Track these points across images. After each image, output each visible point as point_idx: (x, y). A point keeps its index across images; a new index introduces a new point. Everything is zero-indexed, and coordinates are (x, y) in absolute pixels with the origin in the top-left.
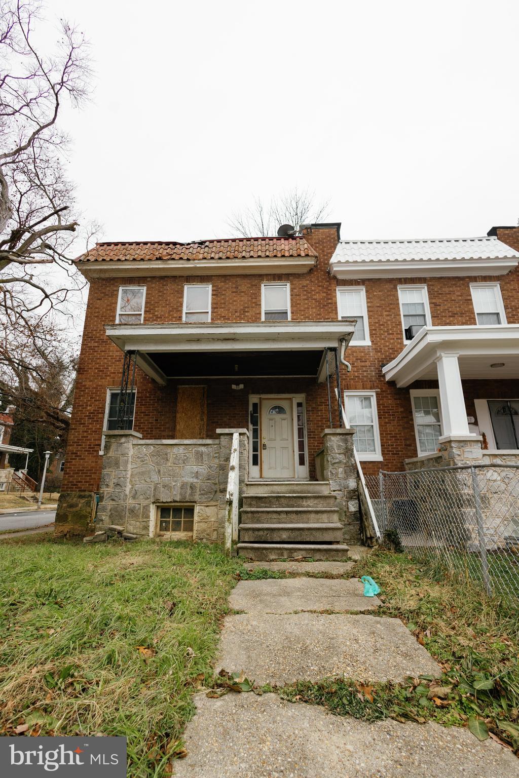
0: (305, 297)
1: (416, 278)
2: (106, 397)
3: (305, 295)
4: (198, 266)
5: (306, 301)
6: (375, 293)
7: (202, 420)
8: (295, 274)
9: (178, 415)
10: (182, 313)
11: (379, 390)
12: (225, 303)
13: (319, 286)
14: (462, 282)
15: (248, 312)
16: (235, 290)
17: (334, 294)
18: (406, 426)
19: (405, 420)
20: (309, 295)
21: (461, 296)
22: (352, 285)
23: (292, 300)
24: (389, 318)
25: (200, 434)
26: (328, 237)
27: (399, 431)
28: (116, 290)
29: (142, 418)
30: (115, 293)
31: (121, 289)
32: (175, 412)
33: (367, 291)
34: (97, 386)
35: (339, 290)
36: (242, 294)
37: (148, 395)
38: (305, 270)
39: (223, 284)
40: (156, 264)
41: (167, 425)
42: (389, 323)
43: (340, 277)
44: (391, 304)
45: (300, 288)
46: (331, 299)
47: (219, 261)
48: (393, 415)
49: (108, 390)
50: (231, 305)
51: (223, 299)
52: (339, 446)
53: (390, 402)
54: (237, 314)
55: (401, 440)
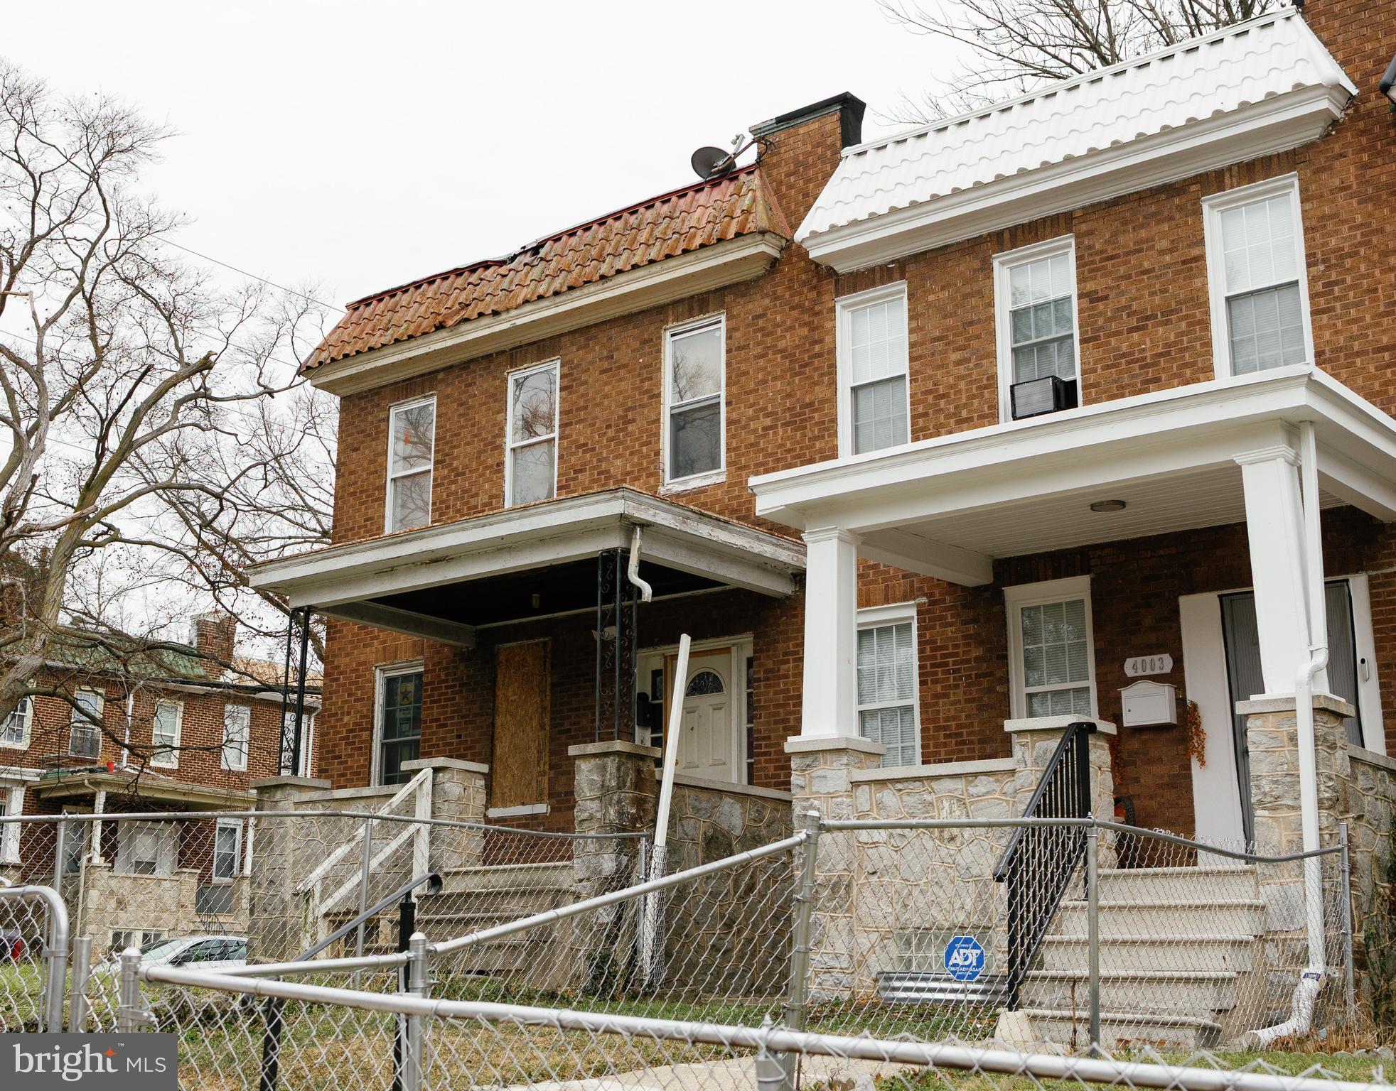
0: (759, 350)
1: (1044, 220)
2: (374, 688)
3: (758, 344)
4: (519, 322)
5: (762, 362)
6: (931, 298)
7: (542, 727)
8: (738, 284)
9: (499, 720)
10: (502, 453)
11: (924, 600)
12: (585, 408)
13: (792, 308)
14: (1177, 201)
15: (633, 421)
16: (606, 365)
17: (828, 325)
18: (986, 699)
19: (985, 682)
20: (769, 340)
21: (1170, 251)
22: (873, 284)
23: (728, 365)
24: (962, 370)
25: (539, 763)
26: (819, 145)
27: (967, 717)
28: (383, 420)
29: (434, 733)
30: (383, 425)
31: (392, 411)
32: (493, 712)
33: (910, 296)
34: (359, 664)
35: (844, 307)
36: (622, 372)
37: (443, 677)
38: (759, 269)
39: (581, 352)
40: (440, 340)
41: (478, 746)
42: (962, 385)
43: (842, 268)
44: (971, 323)
45: (748, 326)
46: (820, 341)
47: (558, 299)
48: (955, 671)
49: (378, 672)
50: (597, 410)
51: (583, 395)
52: (592, 782)
53: (949, 633)
54: (611, 433)
55: (972, 742)
